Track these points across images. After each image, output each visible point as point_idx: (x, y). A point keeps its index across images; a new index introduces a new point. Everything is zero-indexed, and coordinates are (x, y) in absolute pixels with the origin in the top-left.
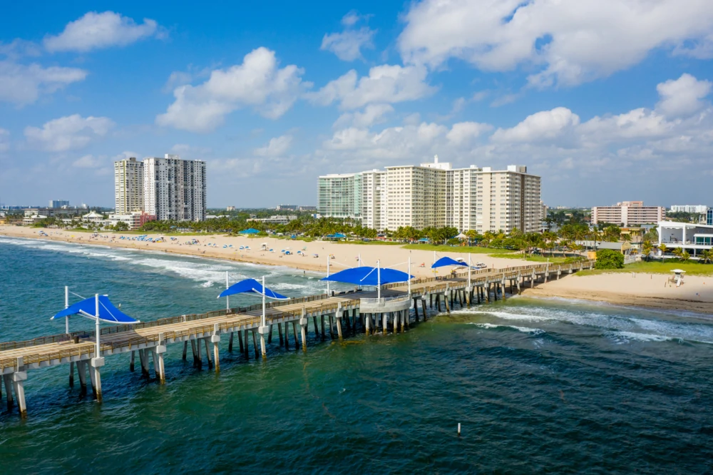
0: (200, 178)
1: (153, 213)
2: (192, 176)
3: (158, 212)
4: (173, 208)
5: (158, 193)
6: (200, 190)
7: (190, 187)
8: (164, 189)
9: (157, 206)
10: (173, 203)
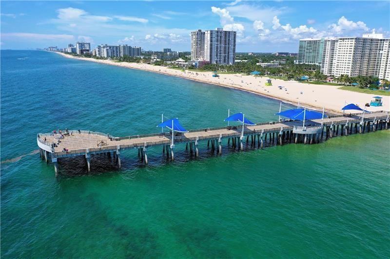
0: (233, 41)
1: (208, 60)
2: (229, 40)
3: (211, 59)
4: (219, 57)
5: (211, 49)
6: (233, 47)
7: (227, 46)
8: (214, 47)
9: (211, 56)
10: (219, 54)
